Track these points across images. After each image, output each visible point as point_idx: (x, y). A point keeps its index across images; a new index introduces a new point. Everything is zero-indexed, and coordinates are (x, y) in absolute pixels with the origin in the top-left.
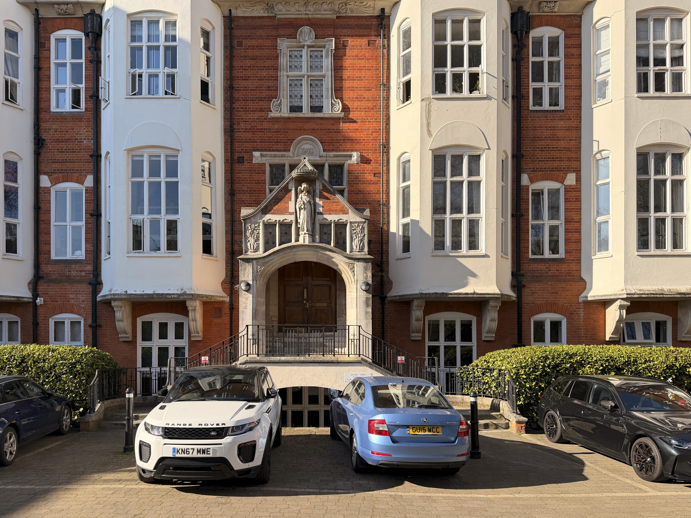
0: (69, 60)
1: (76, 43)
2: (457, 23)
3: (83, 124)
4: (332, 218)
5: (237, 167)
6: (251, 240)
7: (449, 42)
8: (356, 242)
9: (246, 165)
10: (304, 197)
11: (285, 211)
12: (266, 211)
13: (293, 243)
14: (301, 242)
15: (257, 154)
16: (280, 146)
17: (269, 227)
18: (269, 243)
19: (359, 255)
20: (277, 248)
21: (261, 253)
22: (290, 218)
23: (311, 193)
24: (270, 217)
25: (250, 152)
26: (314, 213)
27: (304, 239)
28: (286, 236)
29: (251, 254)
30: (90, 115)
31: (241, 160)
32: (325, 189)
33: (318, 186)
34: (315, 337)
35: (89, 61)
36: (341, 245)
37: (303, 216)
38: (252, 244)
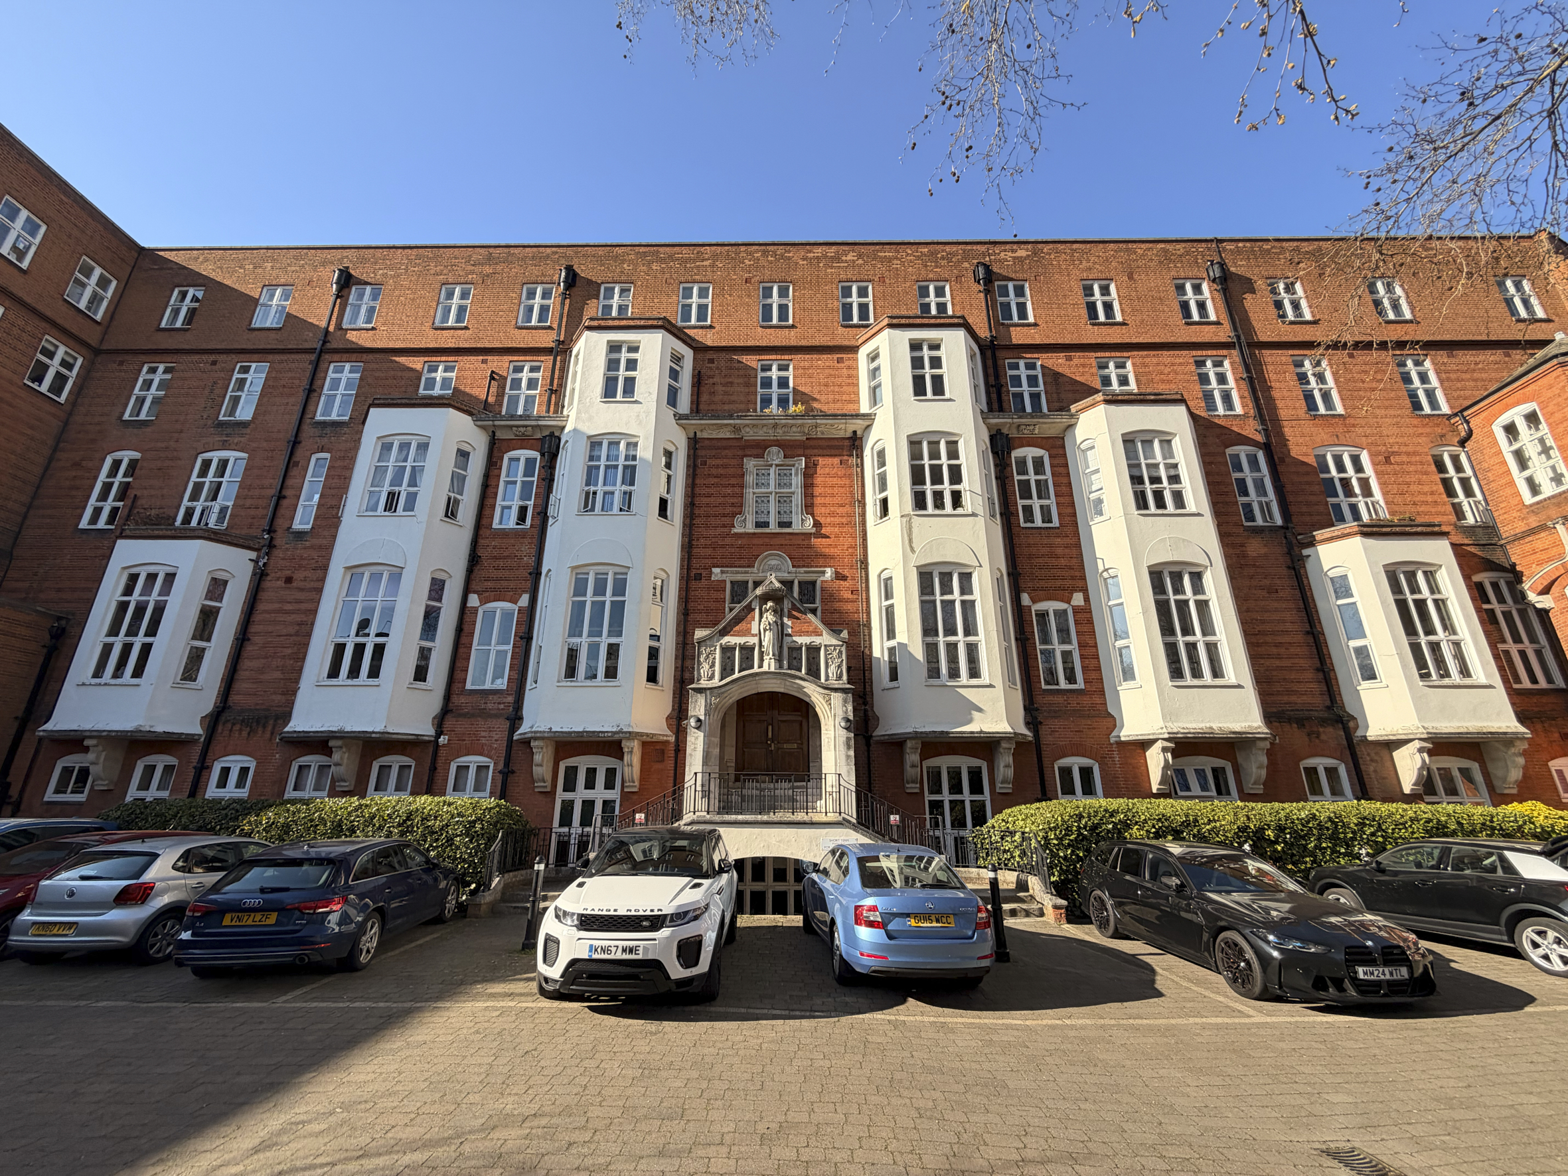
0: (520, 478)
1: (530, 462)
2: (934, 445)
3: (526, 541)
4: (802, 640)
5: (693, 584)
7: (926, 461)
8: (832, 669)
9: (704, 582)
10: (769, 617)
13: (756, 669)
14: (765, 668)
15: (716, 570)
16: (743, 562)
18: (727, 670)
19: (837, 684)
20: (737, 675)
23: (778, 612)
24: (729, 640)
25: (709, 568)
26: (781, 634)
27: (769, 665)
28: (747, 662)
29: (704, 683)
30: (536, 532)
31: (698, 577)
32: (794, 607)
33: (787, 605)
34: (783, 789)
35: (542, 479)
36: (814, 672)
37: (768, 639)
38: (709, 673)
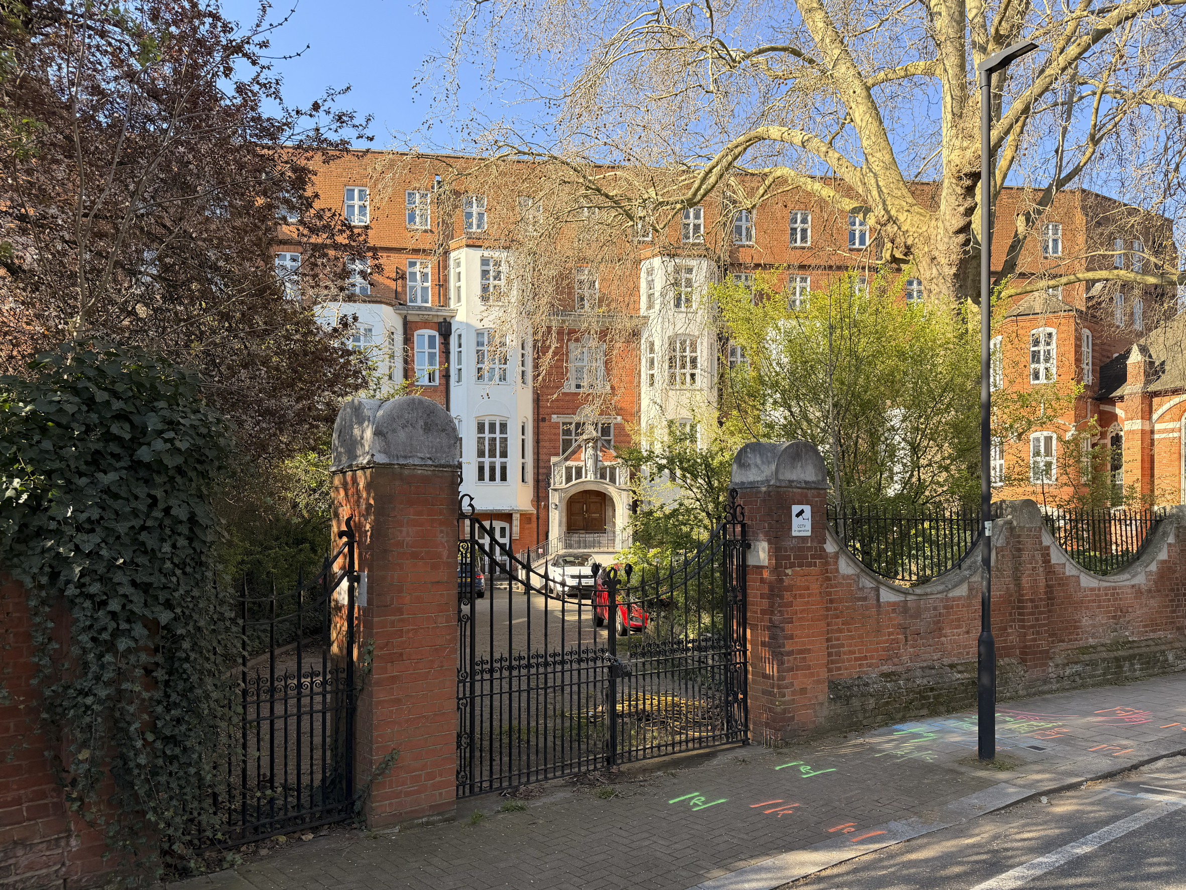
0: (427, 350)
1: (432, 339)
3: (439, 394)
4: (606, 464)
5: (541, 424)
6: (558, 478)
7: (678, 354)
8: (622, 479)
9: (547, 423)
10: (590, 451)
11: (579, 459)
12: (566, 459)
13: (583, 479)
14: (588, 478)
15: (554, 416)
16: (570, 411)
17: (569, 469)
18: (569, 479)
19: (624, 487)
20: (574, 482)
21: (564, 486)
22: (582, 464)
23: (595, 448)
24: (570, 463)
25: (550, 415)
26: (596, 460)
27: (591, 477)
28: (579, 475)
29: (557, 486)
30: (443, 388)
31: (544, 420)
32: (603, 446)
33: (599, 444)
35: (441, 352)
36: (613, 480)
37: (590, 463)
38: (558, 479)
